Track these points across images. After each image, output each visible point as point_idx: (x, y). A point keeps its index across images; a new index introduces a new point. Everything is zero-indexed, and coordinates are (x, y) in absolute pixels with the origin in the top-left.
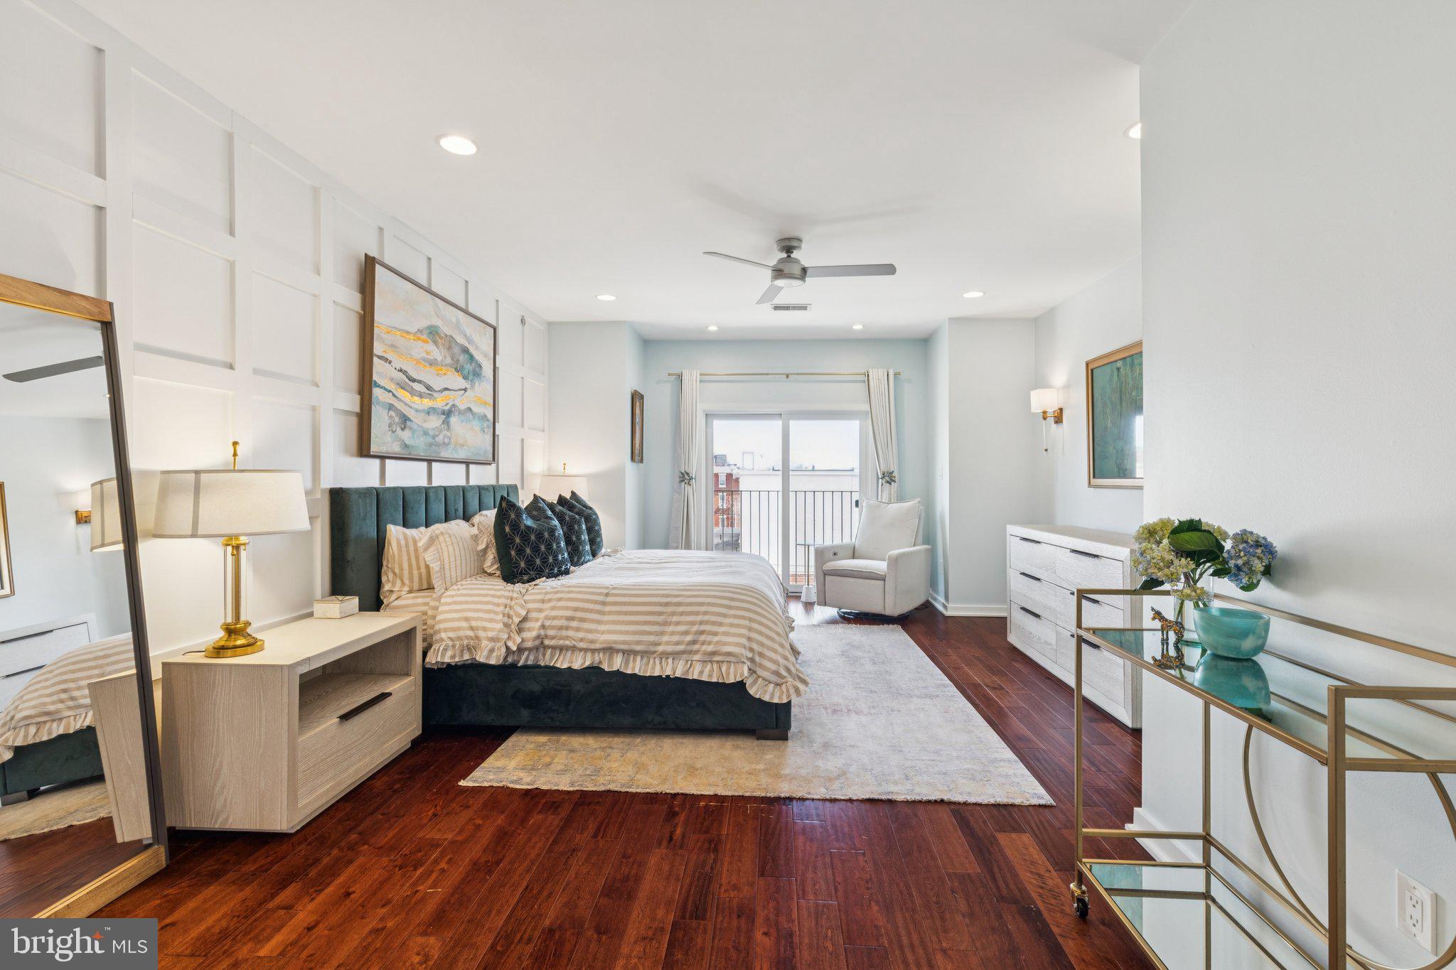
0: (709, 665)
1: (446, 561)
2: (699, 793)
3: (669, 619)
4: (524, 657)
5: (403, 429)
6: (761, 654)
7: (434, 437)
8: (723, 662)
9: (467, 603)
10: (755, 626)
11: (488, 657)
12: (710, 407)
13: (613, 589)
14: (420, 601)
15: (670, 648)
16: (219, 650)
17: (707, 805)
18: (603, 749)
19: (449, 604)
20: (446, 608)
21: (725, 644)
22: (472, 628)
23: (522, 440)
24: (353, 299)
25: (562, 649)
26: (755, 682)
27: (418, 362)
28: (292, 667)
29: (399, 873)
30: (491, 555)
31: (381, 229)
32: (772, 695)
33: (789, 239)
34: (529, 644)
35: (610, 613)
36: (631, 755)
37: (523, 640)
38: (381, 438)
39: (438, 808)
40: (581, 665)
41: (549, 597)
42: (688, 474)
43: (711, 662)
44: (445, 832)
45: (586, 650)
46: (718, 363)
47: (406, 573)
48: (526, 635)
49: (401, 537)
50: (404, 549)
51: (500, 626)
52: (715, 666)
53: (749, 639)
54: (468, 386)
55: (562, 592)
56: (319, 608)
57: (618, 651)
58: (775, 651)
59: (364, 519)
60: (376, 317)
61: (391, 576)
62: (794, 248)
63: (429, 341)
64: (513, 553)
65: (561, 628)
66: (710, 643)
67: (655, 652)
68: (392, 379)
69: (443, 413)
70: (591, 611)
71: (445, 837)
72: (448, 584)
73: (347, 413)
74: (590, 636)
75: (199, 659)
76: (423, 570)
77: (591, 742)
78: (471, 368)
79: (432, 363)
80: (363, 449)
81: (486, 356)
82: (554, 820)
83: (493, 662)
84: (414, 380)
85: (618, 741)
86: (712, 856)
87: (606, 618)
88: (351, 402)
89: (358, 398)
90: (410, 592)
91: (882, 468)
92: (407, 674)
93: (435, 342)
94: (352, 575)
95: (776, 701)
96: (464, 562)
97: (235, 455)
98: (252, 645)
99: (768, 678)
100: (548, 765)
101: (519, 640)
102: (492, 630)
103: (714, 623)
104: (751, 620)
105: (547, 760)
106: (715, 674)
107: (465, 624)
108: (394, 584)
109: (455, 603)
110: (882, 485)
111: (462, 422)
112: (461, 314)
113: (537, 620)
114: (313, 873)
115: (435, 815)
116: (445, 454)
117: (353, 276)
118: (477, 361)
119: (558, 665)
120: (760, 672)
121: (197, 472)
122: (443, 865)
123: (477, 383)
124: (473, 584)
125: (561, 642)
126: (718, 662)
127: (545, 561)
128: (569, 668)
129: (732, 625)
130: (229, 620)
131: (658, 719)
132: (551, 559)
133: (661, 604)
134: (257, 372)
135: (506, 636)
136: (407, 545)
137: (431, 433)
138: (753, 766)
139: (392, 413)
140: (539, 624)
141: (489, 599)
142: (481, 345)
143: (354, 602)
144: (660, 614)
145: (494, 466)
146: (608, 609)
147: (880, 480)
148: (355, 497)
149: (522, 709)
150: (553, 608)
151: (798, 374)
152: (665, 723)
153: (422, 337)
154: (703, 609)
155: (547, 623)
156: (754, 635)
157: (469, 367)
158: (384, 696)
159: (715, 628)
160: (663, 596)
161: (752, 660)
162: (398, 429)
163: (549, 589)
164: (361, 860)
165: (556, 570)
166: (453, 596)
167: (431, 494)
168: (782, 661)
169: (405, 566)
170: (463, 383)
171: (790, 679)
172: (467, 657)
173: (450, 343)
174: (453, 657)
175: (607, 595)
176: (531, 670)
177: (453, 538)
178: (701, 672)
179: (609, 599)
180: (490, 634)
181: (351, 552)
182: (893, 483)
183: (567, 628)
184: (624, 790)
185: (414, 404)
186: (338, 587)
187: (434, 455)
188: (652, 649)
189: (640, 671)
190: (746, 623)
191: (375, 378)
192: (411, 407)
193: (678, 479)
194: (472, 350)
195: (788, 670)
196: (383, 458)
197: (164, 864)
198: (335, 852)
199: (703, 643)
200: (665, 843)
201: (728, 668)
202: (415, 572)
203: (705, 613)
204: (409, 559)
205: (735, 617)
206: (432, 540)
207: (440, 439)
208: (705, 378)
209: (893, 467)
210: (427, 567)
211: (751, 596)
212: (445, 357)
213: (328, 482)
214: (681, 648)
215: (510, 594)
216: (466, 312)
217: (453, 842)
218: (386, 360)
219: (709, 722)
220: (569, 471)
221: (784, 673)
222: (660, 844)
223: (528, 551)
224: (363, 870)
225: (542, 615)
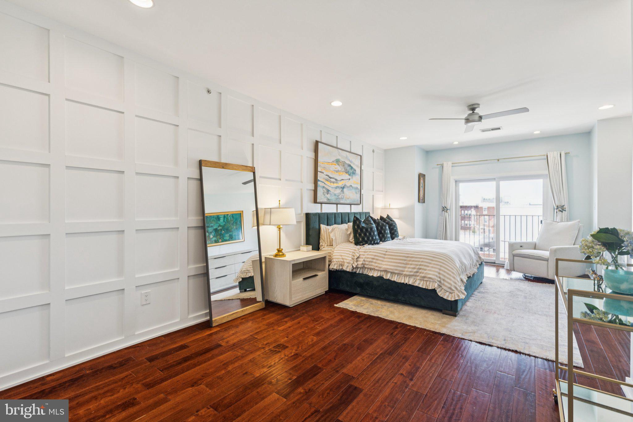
0: (423, 281)
1: (337, 237)
2: (409, 324)
3: (408, 262)
4: (358, 270)
5: (327, 194)
6: (444, 280)
7: (338, 196)
8: (428, 281)
9: (342, 250)
10: (442, 268)
11: (347, 268)
12: (457, 178)
13: (389, 250)
14: (329, 249)
15: (408, 273)
16: (276, 255)
17: (410, 328)
18: (382, 305)
19: (337, 250)
20: (336, 252)
21: (429, 274)
22: (342, 259)
23: (373, 195)
24: (312, 155)
25: (371, 269)
26: (441, 291)
27: (332, 172)
28: (290, 261)
29: (312, 322)
30: (352, 236)
31: (321, 131)
32: (448, 297)
33: (472, 105)
34: (360, 266)
35: (387, 258)
36: (391, 309)
37: (358, 264)
38: (320, 198)
39: (327, 310)
40: (377, 275)
41: (367, 251)
42: (446, 207)
43: (424, 280)
44: (327, 316)
45: (378, 270)
46: (461, 158)
47: (326, 240)
48: (359, 263)
49: (325, 228)
50: (325, 232)
51: (351, 259)
52: (425, 282)
53: (439, 273)
54: (351, 178)
55: (372, 249)
56: (302, 248)
57: (389, 272)
58: (450, 280)
59: (315, 223)
60: (319, 159)
61: (322, 241)
62: (476, 108)
63: (336, 164)
64: (358, 235)
65: (370, 262)
66: (423, 273)
67: (402, 274)
68: (324, 178)
69: (341, 188)
70: (380, 257)
71: (326, 317)
72: (338, 244)
73: (311, 190)
74: (379, 265)
75: (272, 257)
76: (331, 239)
77: (379, 303)
78: (352, 171)
79: (337, 171)
80: (315, 201)
81: (357, 166)
82: (357, 320)
83: (348, 270)
84: (331, 178)
85: (388, 304)
86: (404, 342)
87: (385, 260)
88: (312, 187)
89: (314, 185)
90: (327, 246)
91: (556, 203)
92: (324, 271)
93: (338, 164)
94: (311, 239)
95: (449, 299)
96: (342, 238)
97: (279, 204)
98: (283, 255)
99: (446, 289)
100: (362, 306)
101: (356, 264)
102: (348, 260)
103: (425, 266)
104: (441, 266)
105: (363, 304)
106: (424, 285)
107: (340, 257)
108: (323, 243)
109: (338, 250)
110: (557, 212)
111: (348, 190)
112: (348, 153)
113: (362, 258)
114: (293, 316)
115: (325, 311)
116: (342, 202)
117: (312, 147)
118: (354, 169)
119: (369, 274)
120: (443, 287)
121: (271, 208)
122: (323, 323)
123: (354, 176)
124: (345, 245)
125: (370, 267)
126: (426, 281)
127: (368, 239)
128: (373, 276)
129: (432, 267)
130: (278, 248)
131: (403, 299)
132: (371, 238)
133: (405, 257)
134: (286, 180)
135: (352, 262)
136: (326, 231)
137: (337, 195)
138: (436, 321)
139: (324, 189)
140: (363, 259)
141: (348, 250)
142: (356, 163)
143: (311, 247)
144: (405, 260)
145: (361, 205)
146: (386, 257)
147: (556, 210)
148: (312, 216)
149: (358, 288)
150: (368, 255)
151: (504, 159)
152: (406, 301)
153: (334, 163)
154: (422, 260)
155: (366, 260)
156: (441, 272)
157: (351, 171)
158: (316, 275)
159: (425, 268)
160: (406, 254)
161: (440, 282)
162: (326, 194)
163: (367, 248)
164: (304, 317)
165: (373, 242)
166: (338, 248)
167: (337, 215)
168: (453, 284)
169: (326, 238)
170: (348, 177)
171: (456, 292)
172: (341, 268)
173: (344, 164)
174: (337, 267)
175: (386, 252)
176: (360, 275)
177: (339, 229)
178: (419, 284)
179: (387, 253)
180: (348, 261)
181: (311, 232)
182: (564, 212)
183: (372, 262)
184: (383, 318)
185: (331, 186)
186: (308, 243)
187: (338, 202)
188: (401, 273)
189: (396, 279)
190: (439, 267)
191: (319, 178)
192: (330, 187)
193: (442, 210)
194: (352, 165)
195: (456, 288)
196: (321, 203)
197: (264, 307)
198: (299, 313)
199: (420, 273)
200: (389, 334)
201: (430, 283)
202: (329, 240)
203: (422, 262)
204: (327, 235)
205: (434, 264)
206: (333, 230)
207: (340, 197)
208: (454, 165)
209: (565, 202)
210: (332, 239)
211: (444, 257)
212: (342, 169)
213: (306, 211)
214: (412, 273)
215: (355, 249)
216: (350, 152)
217: (327, 319)
218: (322, 172)
219: (423, 303)
220: (392, 207)
221: (454, 289)
222: (387, 334)
223: (363, 235)
224: (304, 319)
225: (364, 257)
